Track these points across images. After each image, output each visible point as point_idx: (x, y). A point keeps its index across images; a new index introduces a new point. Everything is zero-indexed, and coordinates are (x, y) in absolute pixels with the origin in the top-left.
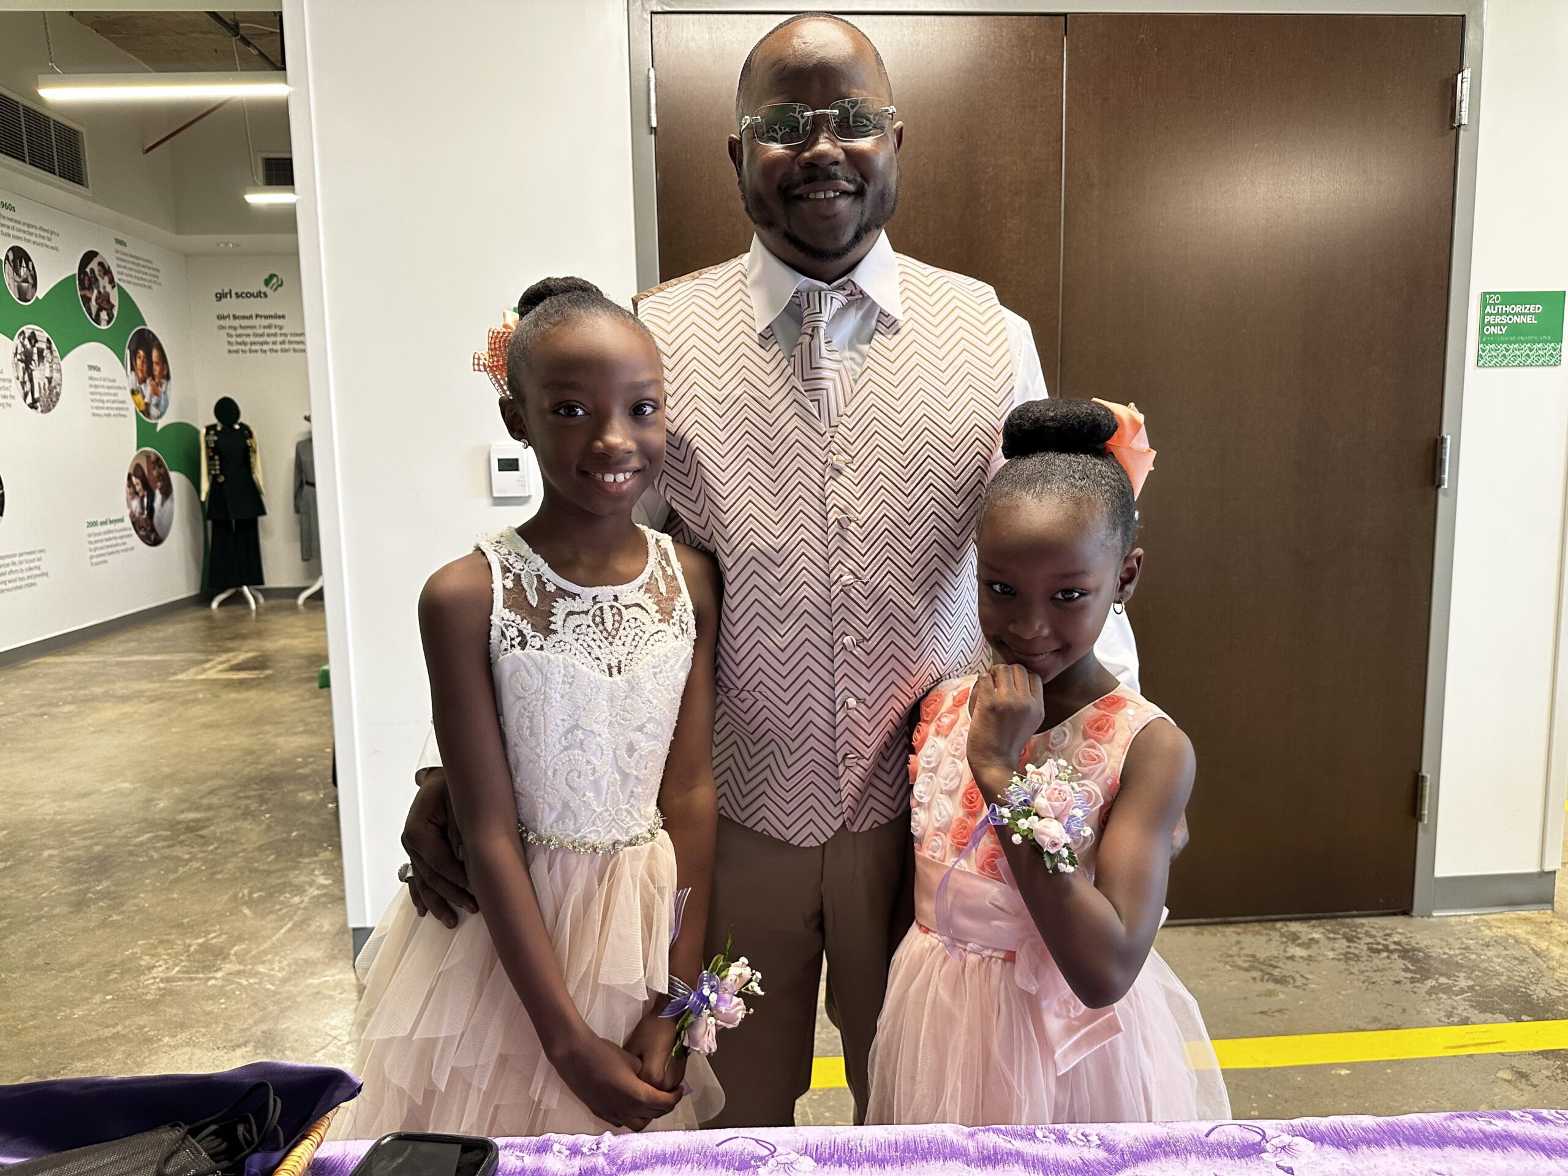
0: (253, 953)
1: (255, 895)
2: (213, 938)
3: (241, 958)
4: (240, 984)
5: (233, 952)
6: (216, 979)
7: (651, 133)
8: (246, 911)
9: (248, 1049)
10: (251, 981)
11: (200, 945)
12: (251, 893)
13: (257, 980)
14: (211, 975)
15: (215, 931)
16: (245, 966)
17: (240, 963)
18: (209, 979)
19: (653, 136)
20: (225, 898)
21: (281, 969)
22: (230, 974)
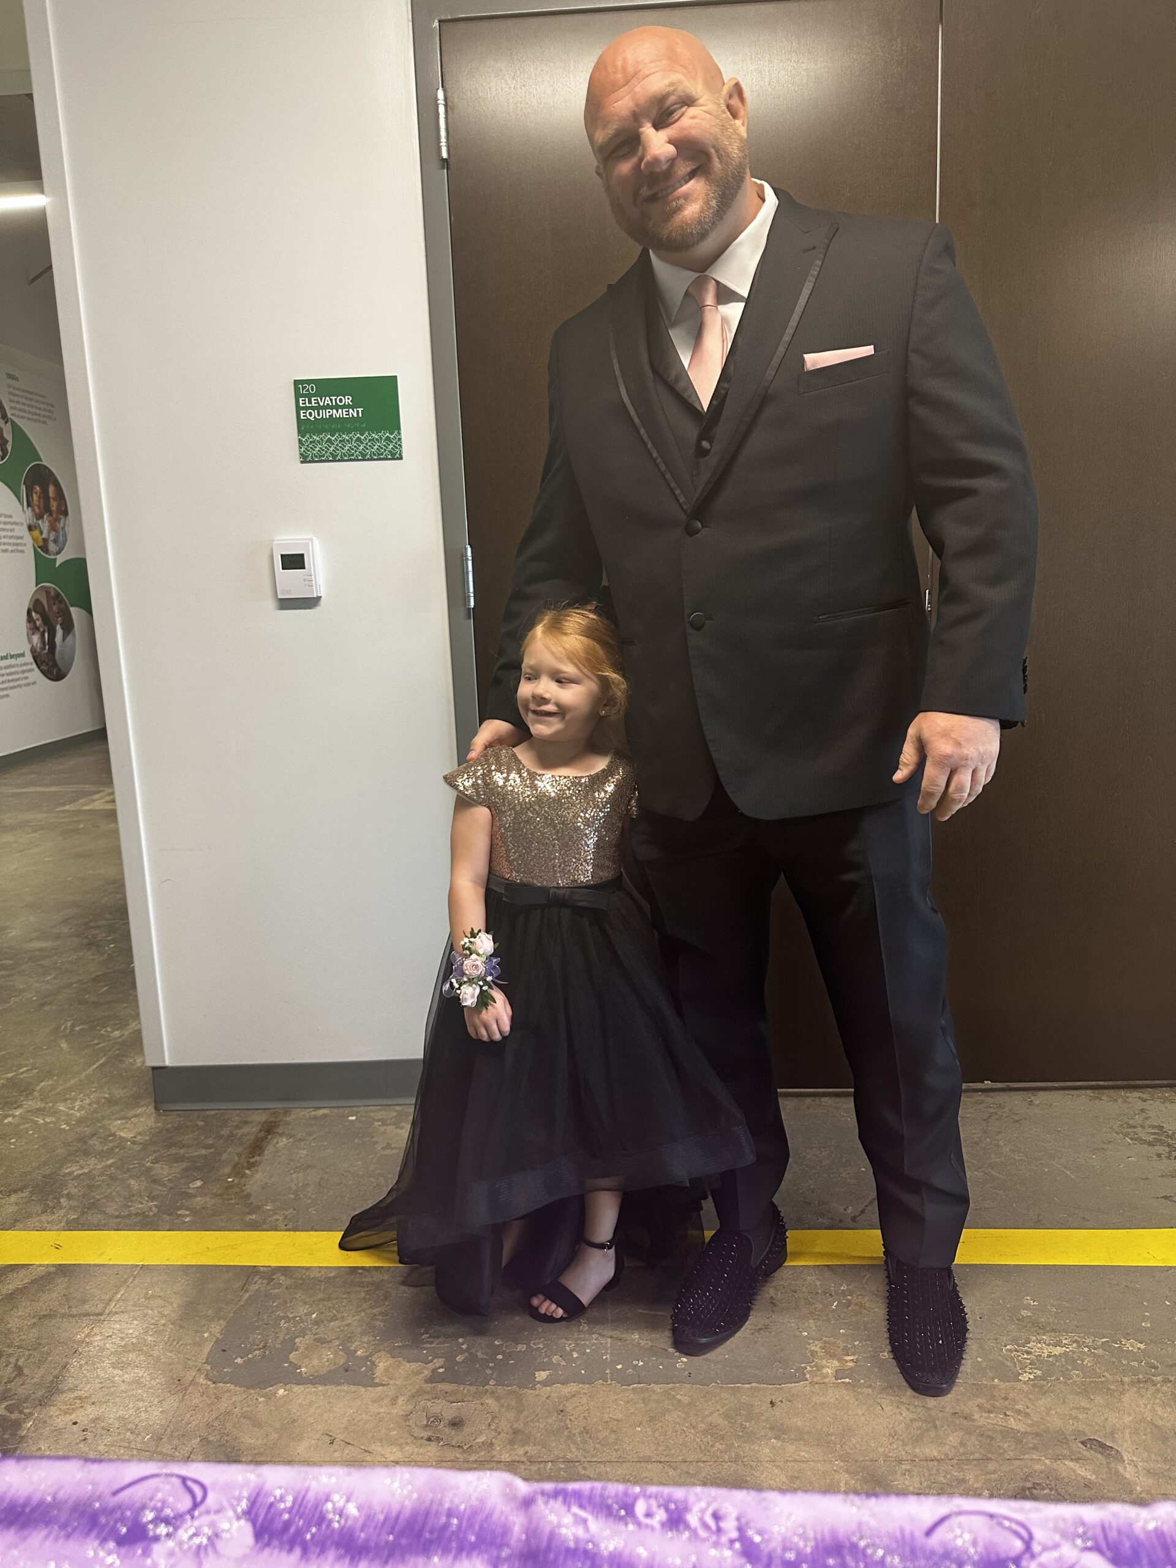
0: (58, 1090)
1: (77, 1029)
2: (22, 1073)
3: (44, 1096)
4: (36, 1123)
5: (38, 1088)
6: (14, 1116)
7: (443, 168)
8: (64, 1045)
9: (24, 1195)
10: (48, 1120)
11: (8, 1079)
12: (73, 1026)
13: (53, 1119)
14: (11, 1113)
15: (26, 1066)
16: (47, 1103)
17: (42, 1100)
18: (7, 1116)
19: (445, 171)
20: (48, 1030)
21: (82, 1108)
22: (29, 1111)
